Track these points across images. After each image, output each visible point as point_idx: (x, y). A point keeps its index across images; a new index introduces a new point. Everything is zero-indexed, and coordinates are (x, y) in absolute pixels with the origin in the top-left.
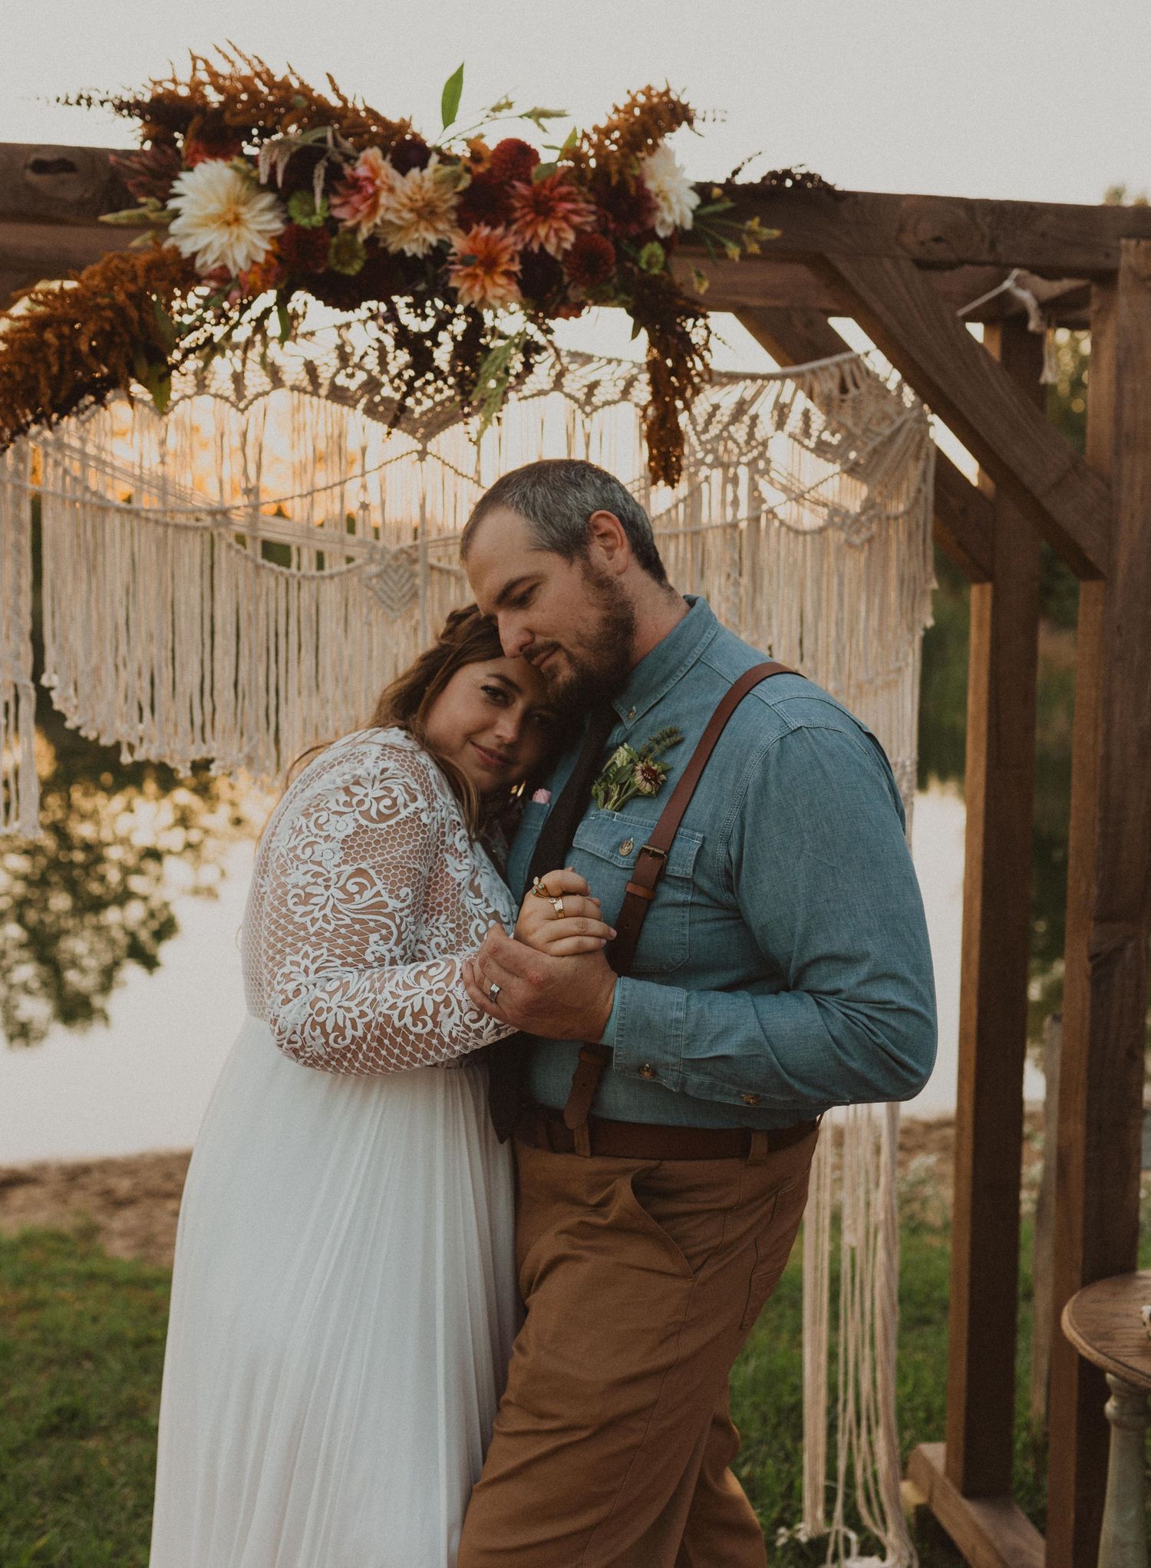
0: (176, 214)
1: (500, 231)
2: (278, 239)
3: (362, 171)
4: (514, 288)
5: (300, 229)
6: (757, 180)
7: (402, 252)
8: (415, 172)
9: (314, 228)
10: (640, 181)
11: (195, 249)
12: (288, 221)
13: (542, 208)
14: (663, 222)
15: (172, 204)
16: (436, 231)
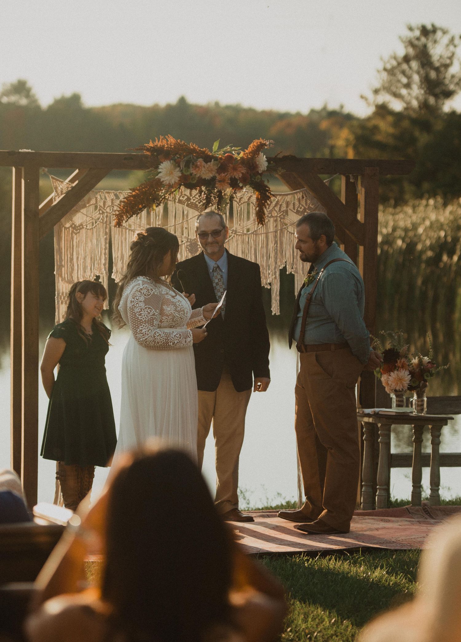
0: (160, 172)
1: (226, 174)
2: (180, 177)
3: (199, 164)
4: (229, 186)
5: (186, 175)
6: (281, 157)
7: (205, 178)
8: (209, 163)
9: (188, 175)
10: (256, 163)
11: (164, 180)
12: (182, 173)
13: (235, 169)
14: (260, 170)
15: (159, 170)
16: (212, 174)
